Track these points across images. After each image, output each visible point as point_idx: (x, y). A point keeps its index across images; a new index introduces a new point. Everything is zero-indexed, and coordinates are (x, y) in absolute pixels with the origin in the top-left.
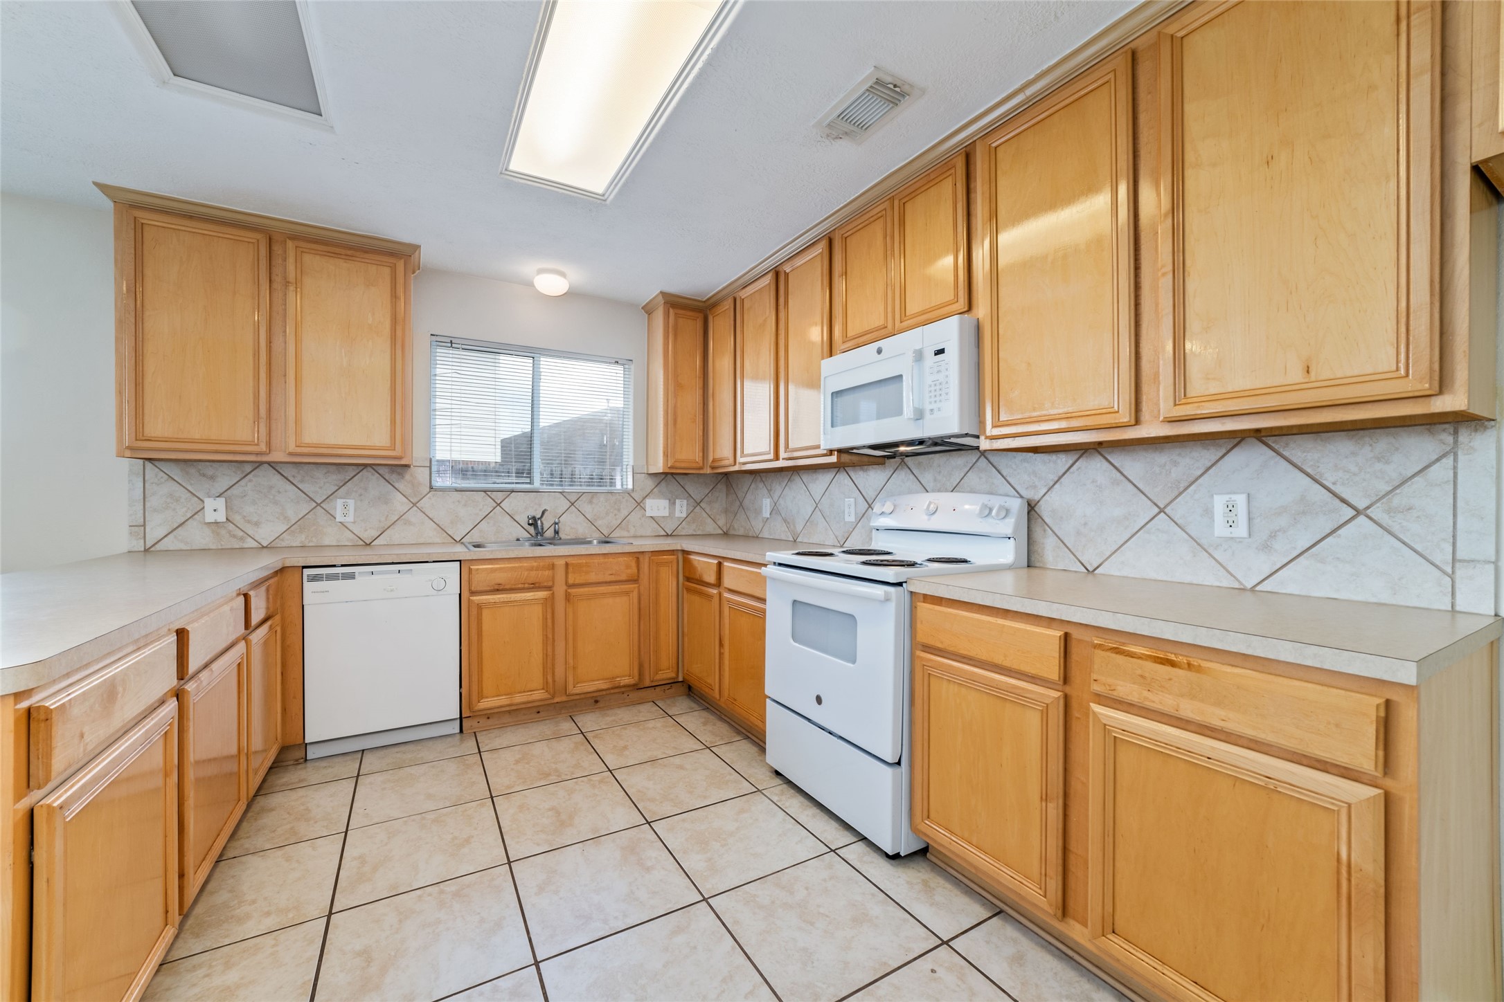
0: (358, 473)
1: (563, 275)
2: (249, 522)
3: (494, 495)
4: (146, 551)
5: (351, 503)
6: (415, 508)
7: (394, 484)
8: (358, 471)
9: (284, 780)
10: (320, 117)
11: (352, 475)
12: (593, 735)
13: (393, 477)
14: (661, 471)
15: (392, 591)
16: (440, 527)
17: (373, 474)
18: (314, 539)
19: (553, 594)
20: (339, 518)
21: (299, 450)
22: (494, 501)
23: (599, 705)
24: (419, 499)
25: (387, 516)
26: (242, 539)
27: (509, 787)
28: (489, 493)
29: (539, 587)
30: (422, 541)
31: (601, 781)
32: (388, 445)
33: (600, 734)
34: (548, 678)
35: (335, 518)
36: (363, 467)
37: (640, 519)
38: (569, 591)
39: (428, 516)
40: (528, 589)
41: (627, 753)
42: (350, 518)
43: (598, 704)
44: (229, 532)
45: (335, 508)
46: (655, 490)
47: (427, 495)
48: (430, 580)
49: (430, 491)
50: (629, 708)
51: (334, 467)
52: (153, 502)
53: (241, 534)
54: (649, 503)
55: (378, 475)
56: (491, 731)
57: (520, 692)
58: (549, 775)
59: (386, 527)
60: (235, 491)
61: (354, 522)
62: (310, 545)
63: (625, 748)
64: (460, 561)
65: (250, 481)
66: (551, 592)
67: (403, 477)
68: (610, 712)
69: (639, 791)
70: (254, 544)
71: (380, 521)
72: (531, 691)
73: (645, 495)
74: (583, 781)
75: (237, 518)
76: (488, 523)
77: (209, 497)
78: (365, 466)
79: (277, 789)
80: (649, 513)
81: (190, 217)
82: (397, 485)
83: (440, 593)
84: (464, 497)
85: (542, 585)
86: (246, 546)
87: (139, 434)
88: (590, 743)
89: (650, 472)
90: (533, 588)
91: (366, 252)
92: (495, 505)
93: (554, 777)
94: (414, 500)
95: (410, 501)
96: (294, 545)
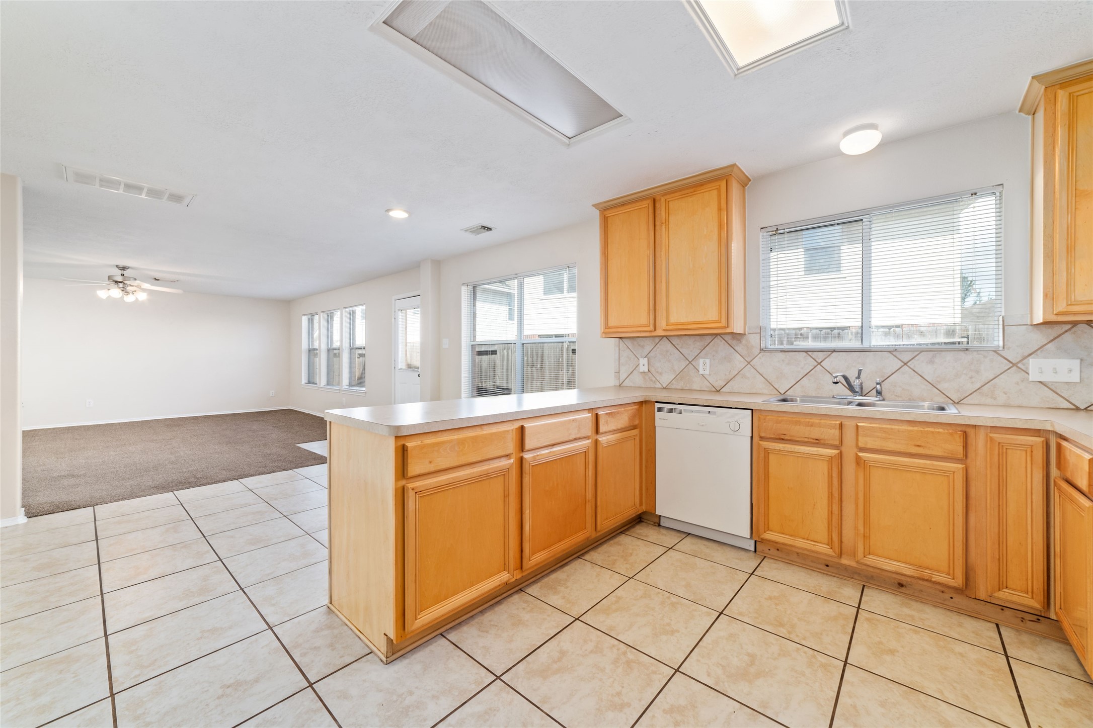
0: (712, 340)
1: (873, 126)
2: (657, 372)
3: (814, 355)
4: (620, 385)
5: (708, 361)
6: (749, 366)
7: (734, 347)
8: (712, 338)
9: (641, 531)
10: (621, 117)
11: (708, 342)
12: (867, 616)
13: (734, 343)
14: (1041, 321)
15: (703, 426)
16: (768, 381)
17: (721, 341)
18: (688, 385)
19: (841, 452)
20: (701, 372)
21: (668, 327)
22: (816, 361)
23: (903, 590)
24: (752, 358)
25: (730, 371)
26: (655, 382)
27: (741, 614)
28: (810, 353)
29: (824, 444)
30: (754, 391)
31: (824, 666)
32: (717, 319)
33: (878, 620)
34: (834, 536)
35: (699, 371)
36: (715, 336)
37: (1017, 384)
38: (860, 454)
39: (759, 373)
40: (812, 443)
41: (888, 658)
42: (707, 372)
43: (903, 588)
44: (650, 378)
45: (699, 365)
46: (1049, 345)
47: (758, 355)
48: (728, 422)
49: (760, 352)
50: (949, 613)
51: (698, 337)
52: (622, 360)
53: (654, 379)
54: (1033, 364)
55: (724, 341)
56: (777, 562)
57: (803, 538)
58: (782, 625)
59: (729, 379)
60: (651, 354)
61: (710, 375)
62: (686, 388)
63: (892, 652)
64: (752, 410)
65: (658, 348)
66: (839, 451)
67: (741, 342)
68: (914, 604)
69: (855, 707)
70: (660, 386)
71: (726, 375)
72: (814, 541)
73: (1026, 354)
74: (805, 653)
75: (652, 370)
76: (809, 380)
77: (642, 357)
78: (716, 335)
79: (634, 535)
80: (1034, 376)
81: (623, 204)
82: (736, 348)
83: (736, 433)
84: (788, 357)
85: (826, 442)
86: (656, 386)
87: (607, 326)
88: (855, 622)
89: (1035, 322)
90: (818, 443)
91: (702, 185)
92: (816, 364)
93: (785, 631)
94: (748, 360)
95: (746, 361)
96: (678, 388)
